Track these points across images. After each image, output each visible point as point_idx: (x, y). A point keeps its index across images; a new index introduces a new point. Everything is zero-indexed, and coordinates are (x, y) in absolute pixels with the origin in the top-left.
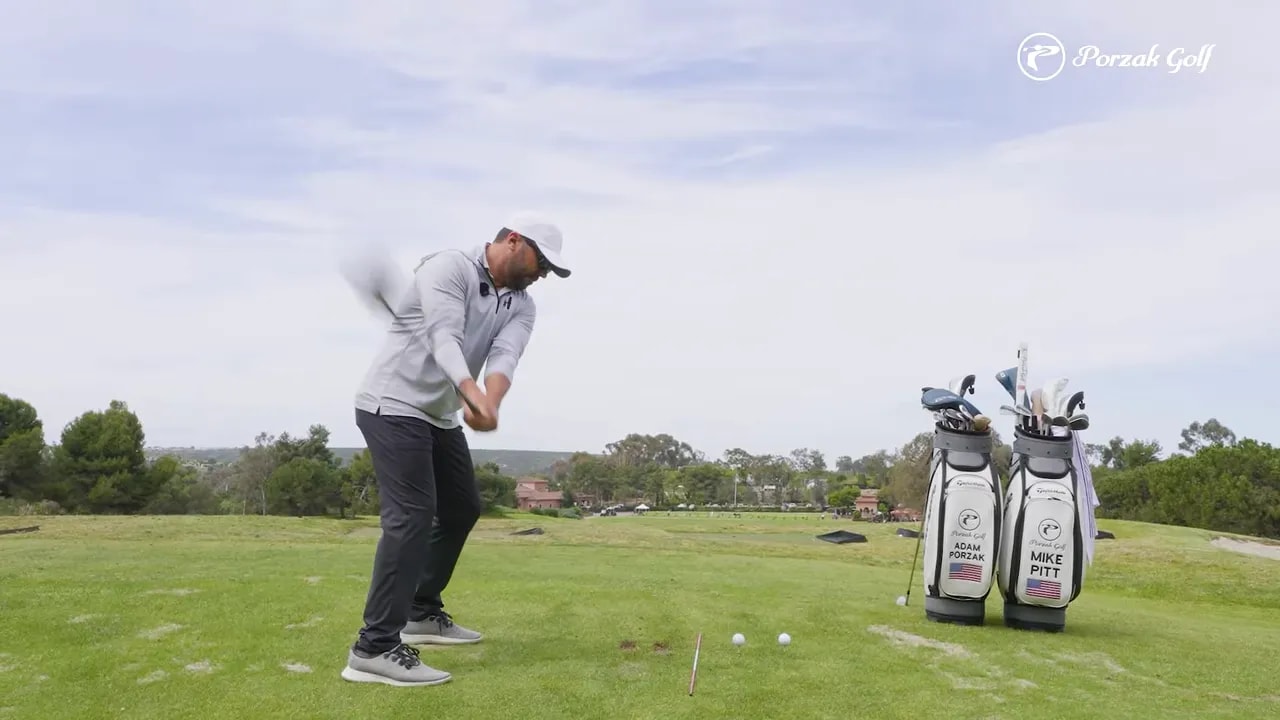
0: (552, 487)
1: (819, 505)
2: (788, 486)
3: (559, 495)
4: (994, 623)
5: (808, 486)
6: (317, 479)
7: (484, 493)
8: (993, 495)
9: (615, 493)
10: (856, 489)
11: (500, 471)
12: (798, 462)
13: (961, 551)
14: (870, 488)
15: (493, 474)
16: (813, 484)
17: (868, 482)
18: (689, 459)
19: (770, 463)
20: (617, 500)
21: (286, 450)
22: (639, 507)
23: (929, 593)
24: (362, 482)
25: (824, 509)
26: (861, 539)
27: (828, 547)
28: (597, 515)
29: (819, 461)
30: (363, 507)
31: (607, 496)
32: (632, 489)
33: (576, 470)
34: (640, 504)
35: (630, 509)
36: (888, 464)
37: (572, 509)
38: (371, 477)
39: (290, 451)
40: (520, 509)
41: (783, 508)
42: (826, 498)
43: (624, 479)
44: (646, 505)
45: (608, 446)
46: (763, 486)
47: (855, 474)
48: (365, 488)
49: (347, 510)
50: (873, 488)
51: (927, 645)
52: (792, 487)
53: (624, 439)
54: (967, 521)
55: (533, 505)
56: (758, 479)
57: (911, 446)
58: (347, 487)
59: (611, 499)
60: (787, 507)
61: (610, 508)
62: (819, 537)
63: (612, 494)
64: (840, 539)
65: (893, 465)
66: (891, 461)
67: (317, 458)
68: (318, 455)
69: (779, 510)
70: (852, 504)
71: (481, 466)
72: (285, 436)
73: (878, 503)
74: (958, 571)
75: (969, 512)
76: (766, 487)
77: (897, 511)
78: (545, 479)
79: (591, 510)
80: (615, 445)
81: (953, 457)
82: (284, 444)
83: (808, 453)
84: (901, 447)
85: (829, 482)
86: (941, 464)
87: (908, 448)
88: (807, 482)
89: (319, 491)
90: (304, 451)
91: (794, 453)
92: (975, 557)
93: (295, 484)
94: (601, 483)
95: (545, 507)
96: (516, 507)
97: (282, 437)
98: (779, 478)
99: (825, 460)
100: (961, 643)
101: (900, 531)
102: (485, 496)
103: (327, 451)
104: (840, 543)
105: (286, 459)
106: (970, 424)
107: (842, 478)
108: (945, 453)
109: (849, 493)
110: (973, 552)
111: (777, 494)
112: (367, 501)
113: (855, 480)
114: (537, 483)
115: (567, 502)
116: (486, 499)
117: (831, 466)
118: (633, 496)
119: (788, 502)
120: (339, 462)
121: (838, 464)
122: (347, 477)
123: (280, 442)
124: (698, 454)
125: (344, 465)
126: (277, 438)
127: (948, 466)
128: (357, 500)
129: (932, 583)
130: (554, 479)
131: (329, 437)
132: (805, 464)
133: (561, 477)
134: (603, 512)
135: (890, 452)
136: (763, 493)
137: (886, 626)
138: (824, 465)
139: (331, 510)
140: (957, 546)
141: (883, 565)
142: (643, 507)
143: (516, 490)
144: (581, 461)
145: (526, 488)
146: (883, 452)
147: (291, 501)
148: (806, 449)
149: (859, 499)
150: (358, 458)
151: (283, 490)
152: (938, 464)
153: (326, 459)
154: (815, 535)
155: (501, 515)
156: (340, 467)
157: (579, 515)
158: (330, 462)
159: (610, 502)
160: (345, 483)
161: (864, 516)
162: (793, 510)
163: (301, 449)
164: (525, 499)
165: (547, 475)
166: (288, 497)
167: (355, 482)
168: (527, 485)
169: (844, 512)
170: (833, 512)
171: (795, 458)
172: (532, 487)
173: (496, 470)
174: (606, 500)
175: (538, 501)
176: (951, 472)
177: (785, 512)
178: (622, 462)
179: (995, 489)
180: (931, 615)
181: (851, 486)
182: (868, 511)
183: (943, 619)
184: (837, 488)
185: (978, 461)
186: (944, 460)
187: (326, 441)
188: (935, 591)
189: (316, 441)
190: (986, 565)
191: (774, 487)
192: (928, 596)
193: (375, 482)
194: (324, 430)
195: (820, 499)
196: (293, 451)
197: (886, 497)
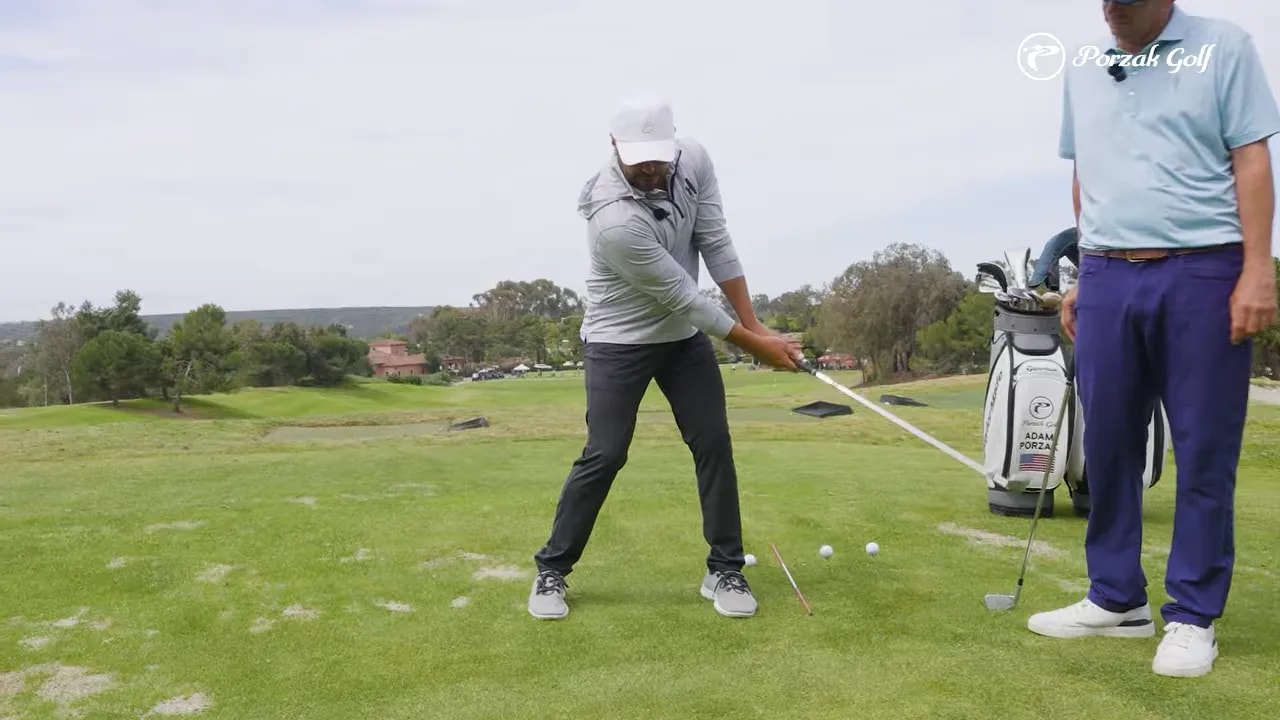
0: (412, 350)
1: (732, 355)
3: (420, 358)
4: (1064, 514)
6: (131, 355)
7: (332, 361)
8: (1066, 380)
9: (487, 353)
11: (347, 333)
13: (1032, 441)
14: (792, 331)
15: (339, 338)
17: (790, 324)
18: (573, 307)
20: (490, 360)
21: (90, 323)
22: (516, 369)
24: (186, 355)
25: (739, 359)
26: (846, 410)
27: (812, 424)
28: (469, 380)
30: (190, 385)
31: (478, 357)
32: (507, 347)
33: (440, 328)
34: (518, 364)
35: (508, 371)
36: (814, 302)
37: (437, 374)
38: (197, 349)
39: (95, 323)
40: (375, 378)
43: (498, 335)
44: (526, 365)
45: (476, 297)
47: (773, 315)
48: (190, 364)
49: (170, 390)
50: (797, 331)
53: (495, 287)
54: (1039, 409)
55: (391, 372)
57: (842, 279)
58: (169, 362)
59: (483, 360)
61: (484, 371)
62: (796, 410)
63: (484, 354)
64: (820, 412)
65: (819, 303)
66: (817, 299)
67: (129, 330)
68: (129, 327)
71: (325, 328)
72: (87, 306)
74: (1028, 462)
77: (827, 357)
78: (403, 340)
79: (460, 374)
80: (485, 296)
81: (1021, 340)
82: (86, 315)
84: (830, 280)
86: (1007, 348)
87: (838, 281)
89: (136, 368)
90: (112, 322)
92: (1047, 446)
93: (106, 362)
94: (470, 343)
95: (405, 374)
96: (370, 376)
97: (84, 307)
101: (886, 399)
102: (334, 365)
103: (139, 320)
104: (822, 416)
105: (91, 334)
106: (1038, 303)
108: (1010, 336)
110: (1046, 441)
112: (194, 377)
114: (392, 346)
115: (432, 366)
116: (335, 368)
118: (510, 355)
120: (155, 333)
122: (167, 351)
123: (81, 313)
124: (584, 301)
125: (161, 337)
126: (77, 309)
127: (1015, 351)
128: (183, 377)
130: (413, 341)
131: (141, 304)
133: (421, 337)
134: (475, 376)
135: (817, 287)
137: (954, 525)
139: (149, 391)
140: (1028, 436)
141: (888, 443)
142: (522, 367)
143: (370, 356)
144: (441, 316)
145: (381, 353)
146: (808, 287)
147: (104, 384)
150: (177, 327)
151: (92, 370)
152: (1003, 348)
153: (139, 331)
154: (789, 407)
155: (352, 387)
156: (157, 339)
157: (446, 380)
158: (145, 334)
159: (482, 363)
160: (166, 358)
163: (108, 320)
164: (380, 366)
165: (404, 335)
166: (98, 378)
167: (177, 357)
168: (380, 349)
170: (749, 361)
172: (388, 350)
173: (343, 332)
174: (477, 360)
175: (396, 367)
176: (1019, 358)
178: (494, 316)
179: (1068, 374)
180: (995, 508)
183: (1013, 512)
185: (1048, 343)
186: (1010, 342)
187: (138, 309)
189: (126, 308)
190: (1060, 456)
193: (201, 354)
194: (133, 296)
196: (99, 324)
197: (812, 341)
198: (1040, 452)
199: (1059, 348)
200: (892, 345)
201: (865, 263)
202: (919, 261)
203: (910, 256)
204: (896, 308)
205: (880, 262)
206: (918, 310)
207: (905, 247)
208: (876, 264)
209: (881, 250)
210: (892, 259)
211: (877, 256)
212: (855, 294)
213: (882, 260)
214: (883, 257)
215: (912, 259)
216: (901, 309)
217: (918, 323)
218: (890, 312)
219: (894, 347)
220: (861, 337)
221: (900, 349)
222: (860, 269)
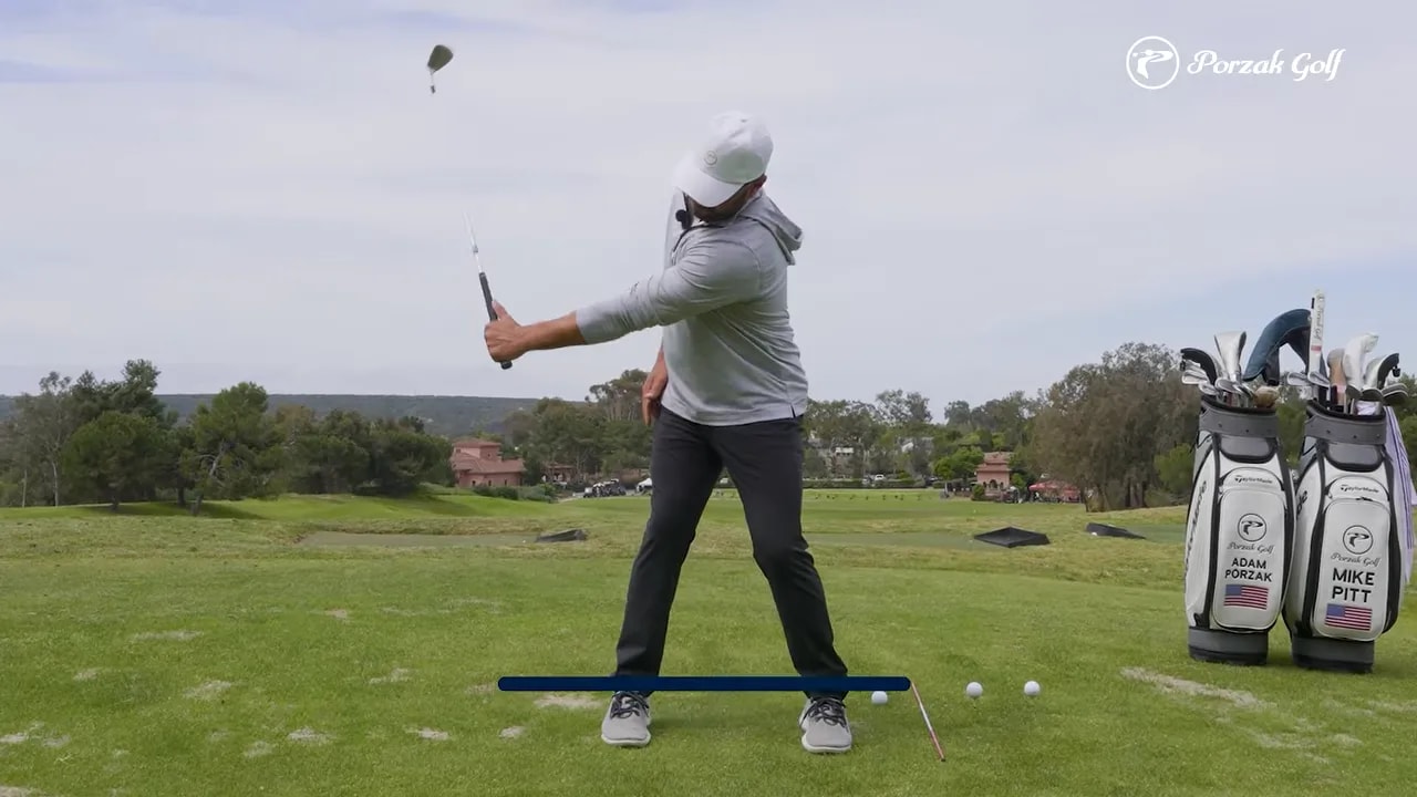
0: (507, 454)
1: (920, 477)
2: (873, 449)
3: (518, 465)
4: (1281, 662)
5: (904, 448)
6: (141, 446)
7: (402, 463)
8: (1283, 494)
9: (605, 462)
10: (976, 451)
11: (425, 428)
12: (888, 411)
13: (1240, 568)
14: (997, 450)
15: (415, 435)
16: (911, 445)
17: (995, 441)
19: (845, 413)
20: (608, 472)
21: (89, 401)
22: (642, 483)
23: (1193, 623)
24: (212, 447)
25: (929, 484)
26: (1041, 539)
27: (997, 553)
28: (580, 495)
29: (918, 406)
30: (215, 487)
31: (593, 467)
32: (632, 455)
33: (545, 426)
35: (631, 486)
36: (1026, 413)
37: (539, 487)
38: (226, 441)
39: (95, 401)
40: (458, 488)
41: (865, 481)
42: (931, 465)
43: (620, 439)
45: (594, 389)
46: (834, 449)
47: (975, 428)
48: (217, 458)
49: (188, 493)
50: (1005, 450)
51: (1206, 693)
52: (878, 449)
53: (618, 377)
54: (1249, 528)
55: (479, 481)
56: (826, 437)
57: (1062, 386)
59: (599, 471)
60: (871, 480)
61: (599, 485)
62: (979, 537)
63: (600, 463)
64: (1009, 541)
65: (1034, 415)
66: (1030, 410)
67: (140, 412)
68: (141, 408)
69: (859, 486)
70: (972, 475)
71: (397, 421)
72: (88, 378)
73: (1011, 473)
74: (1236, 594)
75: (1253, 518)
76: (838, 450)
77: (1041, 485)
78: (497, 441)
79: (568, 488)
80: (605, 388)
81: (1228, 444)
82: (85, 390)
83: (904, 397)
84: (1047, 386)
85: (934, 442)
86: (1212, 452)
87: (1057, 388)
88: (902, 442)
89: (144, 463)
90: (119, 401)
91: (881, 397)
92: (1259, 576)
93: (106, 452)
94: (584, 446)
95: (497, 484)
96: (451, 485)
97: (83, 380)
98: (858, 435)
99: (930, 408)
100: (1248, 689)
101: (1092, 527)
102: (405, 468)
103: (155, 400)
104: (1011, 546)
105: (90, 415)
106: (1251, 399)
107: (954, 435)
108: (1217, 438)
109: (967, 459)
110: (1257, 570)
111: (855, 461)
112: (221, 479)
113: (974, 437)
114: (482, 447)
115: (532, 476)
116: (405, 472)
117: (938, 418)
118: (634, 465)
119: (874, 473)
120: (173, 418)
121: (948, 413)
122: (188, 442)
123: (80, 387)
125: (182, 422)
126: (74, 382)
127: (1221, 455)
128: (206, 476)
129: (1201, 610)
131: (158, 379)
132: (895, 412)
133: (520, 438)
134: (588, 490)
135: (1031, 394)
136: (834, 459)
137: (1142, 669)
138: (928, 415)
139: (163, 493)
140: (1235, 562)
141: (1086, 580)
143: (452, 459)
144: (552, 412)
145: (468, 455)
146: (1019, 395)
147: (101, 482)
148: (900, 392)
149: (982, 467)
150: (204, 411)
151: (86, 461)
152: (1208, 453)
153: (153, 414)
154: (970, 534)
155: (429, 499)
156: (176, 426)
157: (551, 495)
158: (160, 419)
159: (597, 475)
160: (186, 451)
161: (989, 493)
162: (881, 485)
163: (113, 398)
164: (466, 473)
165: (498, 434)
166: (94, 473)
167: (199, 450)
168: (463, 451)
169: (959, 487)
170: (942, 487)
171: (883, 405)
172: (476, 453)
173: (419, 427)
174: (592, 472)
175: (486, 475)
176: (1227, 465)
177: (869, 487)
178: (616, 414)
179: (1285, 486)
180: (1196, 652)
181: (969, 447)
182: (996, 486)
183: (1214, 657)
184: (949, 451)
185: (1262, 448)
186: (1217, 447)
187: (153, 385)
188: (1203, 621)
189: (138, 384)
190: (1274, 587)
191: (850, 450)
192: (1191, 627)
193: (232, 447)
194: (149, 368)
195: (921, 467)
196: (100, 401)
197: (1023, 463)
198: (1251, 582)
199: (1276, 456)
200: (1124, 472)
201: (1092, 367)
202: (1160, 366)
203: (1148, 360)
204: (1130, 426)
205: (1111, 366)
206: (1158, 429)
207: (1143, 348)
208: (1106, 368)
209: (1113, 351)
210: (1126, 363)
211: (1107, 358)
212: (1078, 406)
213: (1114, 363)
214: (1115, 360)
215: (1151, 364)
216: (1136, 427)
217: (1158, 446)
218: (1123, 431)
219: (1127, 476)
220: (1085, 460)
221: (1134, 477)
222: (1085, 374)
